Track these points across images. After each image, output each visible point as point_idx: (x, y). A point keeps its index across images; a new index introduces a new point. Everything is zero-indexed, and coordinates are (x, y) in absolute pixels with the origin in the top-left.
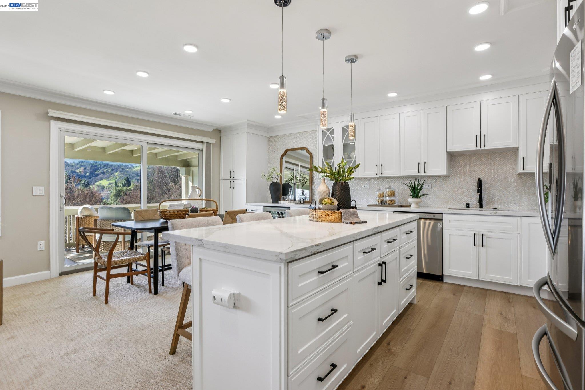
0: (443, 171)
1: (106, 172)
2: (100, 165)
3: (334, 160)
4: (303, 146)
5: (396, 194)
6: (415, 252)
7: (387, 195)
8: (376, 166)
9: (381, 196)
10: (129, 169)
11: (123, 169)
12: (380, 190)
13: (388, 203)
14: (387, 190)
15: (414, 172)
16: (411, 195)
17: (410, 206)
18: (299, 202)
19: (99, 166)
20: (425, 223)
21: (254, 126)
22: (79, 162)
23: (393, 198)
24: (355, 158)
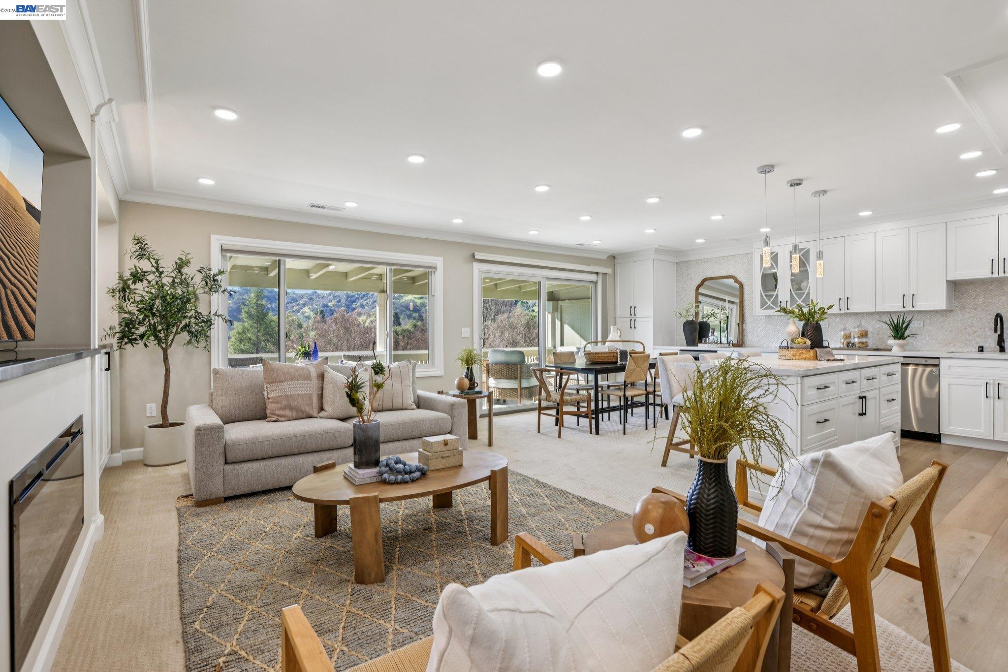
0: (940, 303)
3: (778, 292)
4: (729, 274)
5: (870, 335)
6: (898, 397)
7: (856, 336)
8: (840, 299)
9: (848, 336)
12: (845, 329)
13: (857, 346)
14: (856, 330)
15: (897, 306)
16: (892, 336)
17: (890, 350)
18: (728, 346)
20: (915, 372)
21: (661, 251)
23: (864, 340)
24: (809, 290)
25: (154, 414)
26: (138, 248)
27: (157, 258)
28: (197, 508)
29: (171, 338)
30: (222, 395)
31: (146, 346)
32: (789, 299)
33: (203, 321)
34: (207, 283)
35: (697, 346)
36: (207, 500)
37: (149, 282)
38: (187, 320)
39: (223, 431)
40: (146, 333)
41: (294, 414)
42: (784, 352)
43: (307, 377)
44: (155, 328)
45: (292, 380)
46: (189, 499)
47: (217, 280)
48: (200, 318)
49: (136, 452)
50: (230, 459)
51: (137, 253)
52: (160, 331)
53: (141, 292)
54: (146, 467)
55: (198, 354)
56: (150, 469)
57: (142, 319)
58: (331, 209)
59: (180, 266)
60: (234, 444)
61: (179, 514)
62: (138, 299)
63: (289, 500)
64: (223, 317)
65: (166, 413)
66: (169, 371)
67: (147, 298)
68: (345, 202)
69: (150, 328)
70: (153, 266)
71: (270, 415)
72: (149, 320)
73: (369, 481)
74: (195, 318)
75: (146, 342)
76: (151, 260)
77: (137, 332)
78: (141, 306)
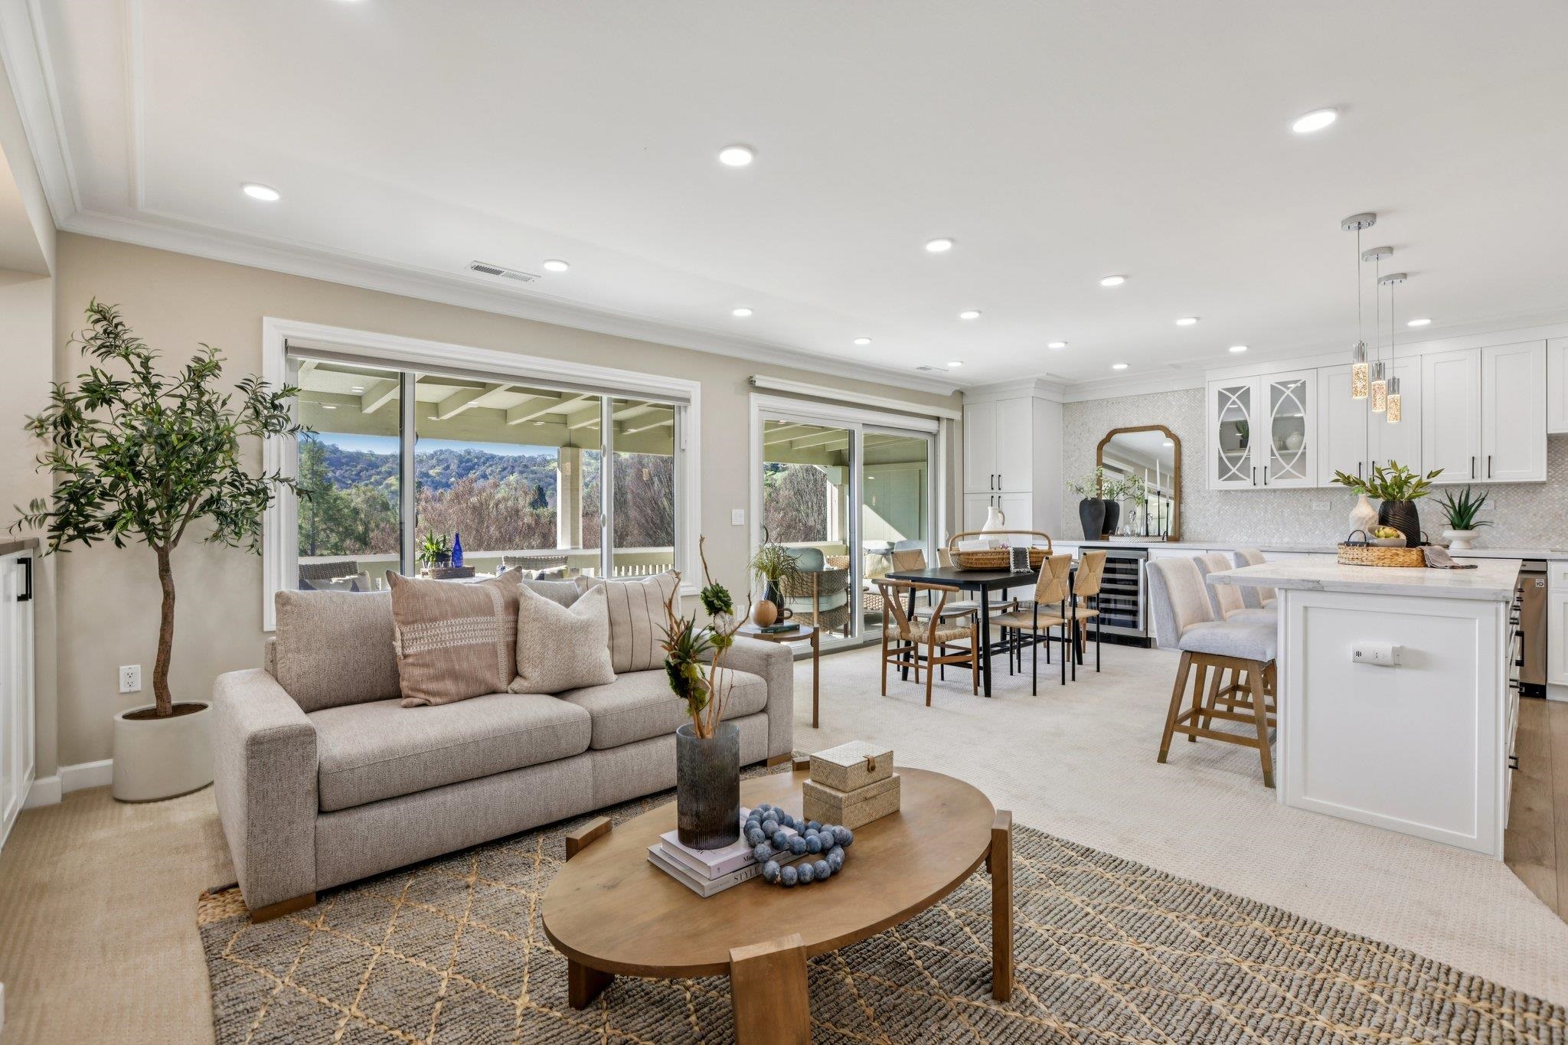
1: (491, 475)
2: (477, 458)
3: (1249, 451)
4: (1156, 423)
8: (1360, 464)
10: (538, 466)
11: (526, 466)
15: (1460, 476)
16: (1452, 524)
18: (1160, 540)
19: (476, 460)
21: (1047, 384)
22: (435, 453)
24: (1305, 448)
25: (138, 687)
26: (101, 332)
27: (146, 354)
28: (251, 927)
29: (176, 527)
30: (298, 651)
31: (119, 543)
32: (1268, 464)
33: (250, 492)
34: (257, 413)
35: (1108, 540)
36: (276, 904)
37: (127, 405)
38: (215, 490)
39: (313, 742)
40: (119, 515)
41: (463, 688)
42: (1357, 552)
43: (486, 609)
44: (141, 506)
45: (455, 615)
46: (228, 897)
47: (282, 407)
48: (242, 485)
49: (95, 770)
50: (329, 802)
51: (99, 342)
52: (152, 512)
53: (107, 428)
54: (118, 805)
55: (236, 560)
56: (128, 809)
57: (111, 485)
58: (513, 276)
59: (200, 372)
60: (340, 768)
61: (207, 949)
62: (100, 441)
63: (468, 887)
64: (293, 483)
65: (166, 687)
66: (171, 596)
67: (121, 440)
68: (546, 261)
69: (129, 505)
70: (135, 372)
71: (410, 693)
72: (126, 487)
73: (732, 883)
74: (232, 484)
75: (120, 535)
76: (132, 358)
77: (99, 514)
78: (108, 457)
